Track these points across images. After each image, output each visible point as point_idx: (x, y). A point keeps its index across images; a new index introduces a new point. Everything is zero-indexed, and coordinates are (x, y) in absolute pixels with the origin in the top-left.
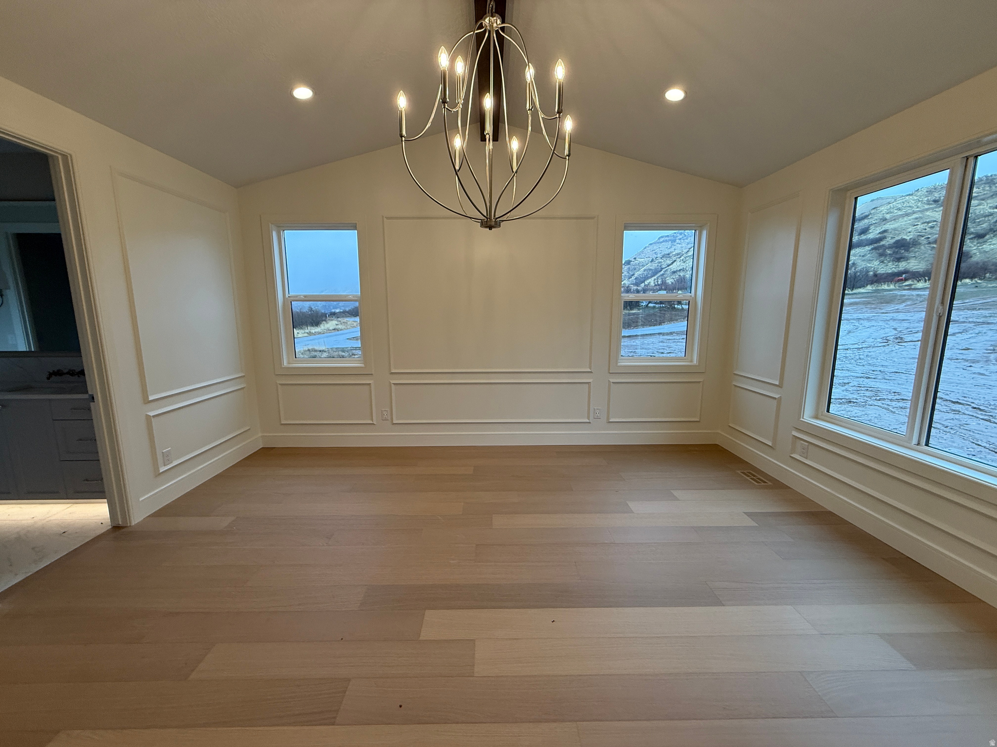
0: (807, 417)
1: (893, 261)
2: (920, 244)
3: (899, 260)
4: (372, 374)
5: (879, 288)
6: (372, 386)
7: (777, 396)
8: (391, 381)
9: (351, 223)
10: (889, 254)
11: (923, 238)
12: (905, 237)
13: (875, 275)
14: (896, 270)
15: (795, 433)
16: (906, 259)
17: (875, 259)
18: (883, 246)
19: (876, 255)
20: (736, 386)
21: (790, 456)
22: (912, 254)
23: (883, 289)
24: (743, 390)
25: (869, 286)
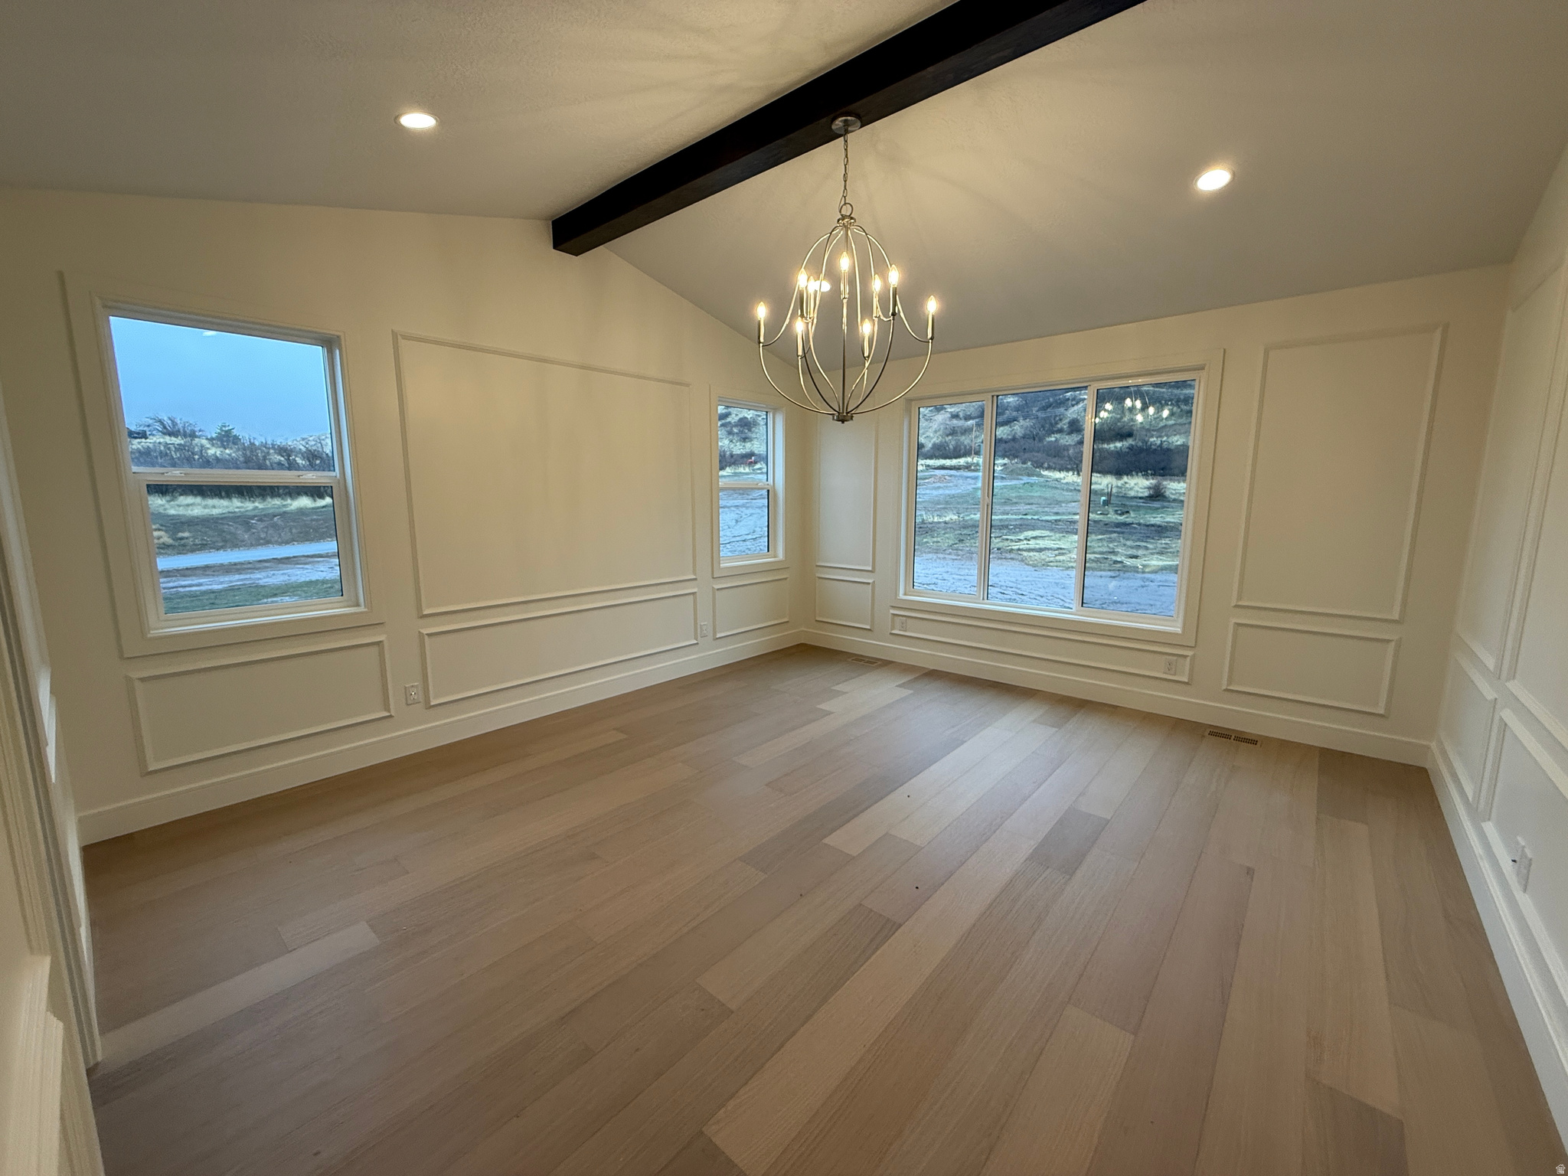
0: (901, 596)
1: (740, 441)
2: (759, 424)
3: (745, 440)
4: (382, 623)
5: (737, 471)
6: (386, 645)
7: (870, 581)
8: (422, 631)
9: (316, 332)
10: (737, 433)
11: (760, 419)
12: (746, 415)
13: (732, 456)
14: (744, 451)
15: (893, 611)
16: (750, 439)
17: (724, 437)
18: (730, 422)
19: (725, 432)
20: (820, 578)
21: (891, 634)
22: (754, 435)
23: (740, 473)
24: (827, 581)
25: (728, 468)
